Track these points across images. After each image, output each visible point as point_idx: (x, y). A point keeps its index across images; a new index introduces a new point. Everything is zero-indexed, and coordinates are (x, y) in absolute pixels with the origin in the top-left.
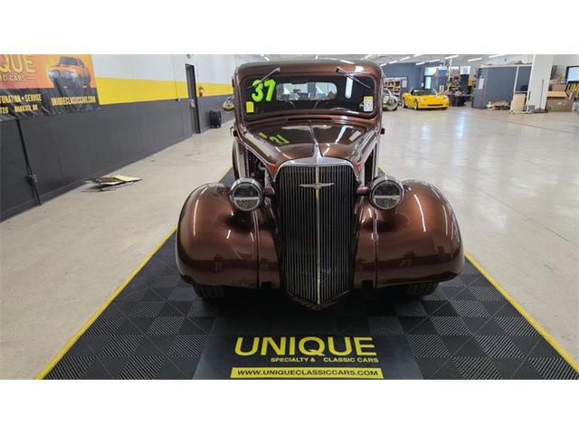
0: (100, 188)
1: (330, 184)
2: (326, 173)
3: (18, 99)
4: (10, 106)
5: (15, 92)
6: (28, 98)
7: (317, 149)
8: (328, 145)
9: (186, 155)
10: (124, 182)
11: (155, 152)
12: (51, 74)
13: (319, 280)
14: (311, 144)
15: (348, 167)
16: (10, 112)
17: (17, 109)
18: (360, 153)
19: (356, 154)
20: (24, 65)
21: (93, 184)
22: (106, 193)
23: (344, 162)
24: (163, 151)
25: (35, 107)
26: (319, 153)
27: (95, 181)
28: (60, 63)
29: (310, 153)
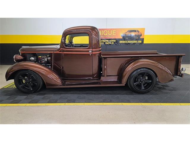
3: (107, 41)
4: (105, 43)
5: (107, 39)
6: (111, 41)
12: (122, 35)
16: (104, 44)
17: (106, 43)
20: (112, 33)
25: (113, 43)
28: (127, 32)
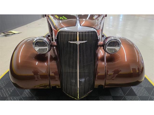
0: (6, 35)
1: (85, 42)
2: (83, 35)
7: (78, 22)
8: (84, 20)
9: (38, 24)
10: (15, 34)
11: (29, 23)
13: (78, 87)
14: (75, 19)
15: (94, 32)
18: (99, 24)
19: (98, 25)
21: (3, 34)
22: (8, 37)
23: (92, 29)
24: (31, 23)
26: (79, 24)
27: (4, 33)
29: (74, 24)
